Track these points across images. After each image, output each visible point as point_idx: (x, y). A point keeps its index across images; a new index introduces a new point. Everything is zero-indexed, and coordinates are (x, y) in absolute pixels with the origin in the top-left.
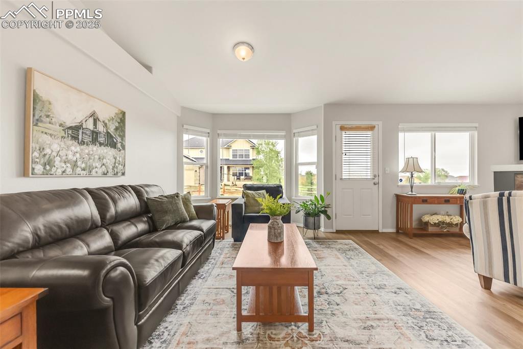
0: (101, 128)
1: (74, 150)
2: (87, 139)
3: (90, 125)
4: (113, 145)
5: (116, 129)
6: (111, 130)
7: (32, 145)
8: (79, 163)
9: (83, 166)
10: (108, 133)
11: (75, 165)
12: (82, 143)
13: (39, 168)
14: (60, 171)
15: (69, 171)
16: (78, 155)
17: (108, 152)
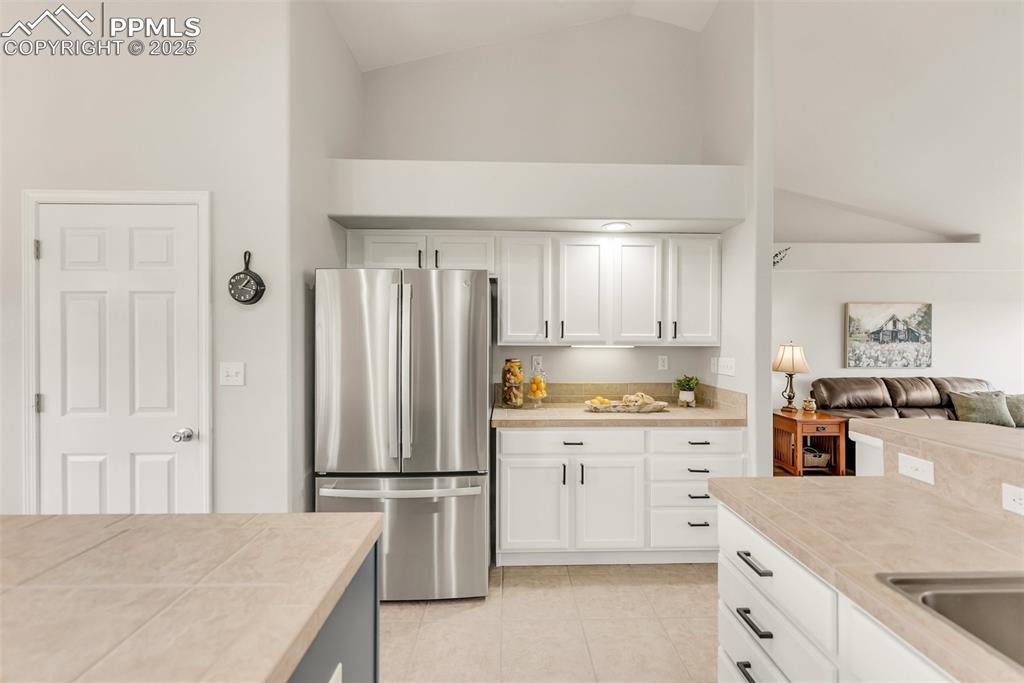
0: (900, 326)
1: (876, 349)
2: (886, 339)
3: (890, 327)
4: (916, 339)
5: (919, 323)
6: (913, 325)
7: (848, 349)
8: (880, 358)
9: (884, 360)
10: (908, 329)
11: (876, 360)
12: (883, 342)
13: (852, 363)
14: (865, 364)
15: (872, 364)
16: (879, 352)
17: (910, 347)
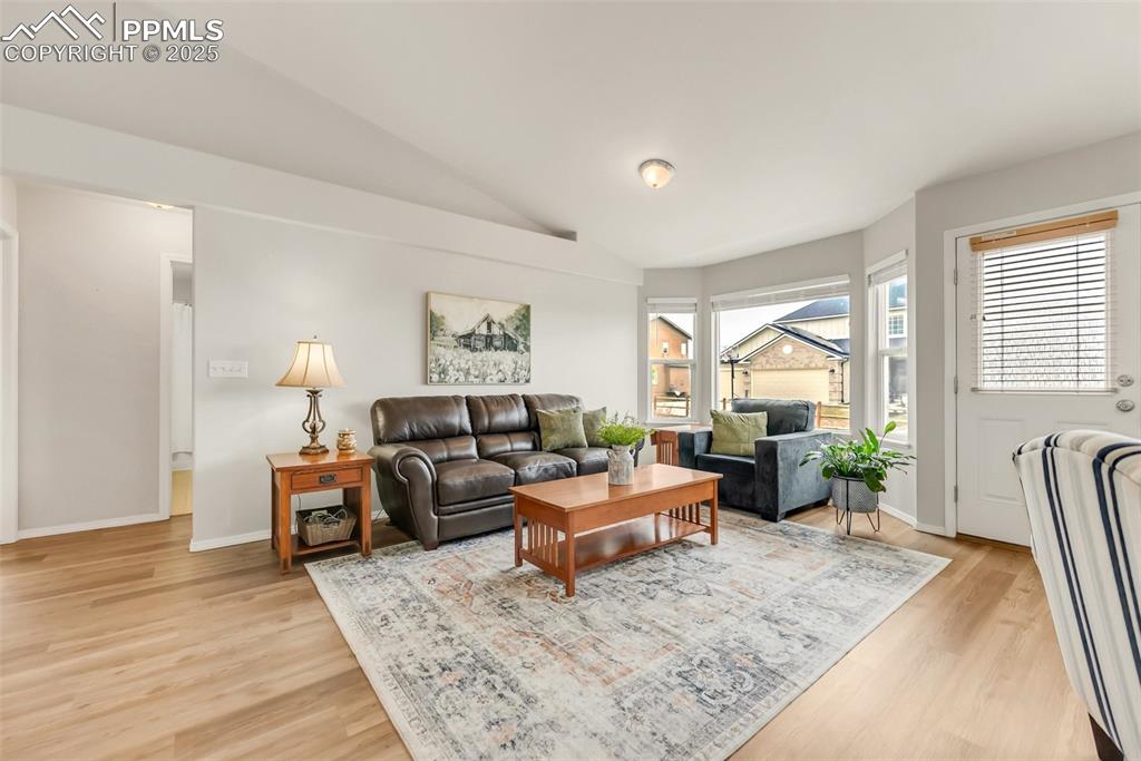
0: (496, 330)
1: (466, 358)
2: (480, 345)
3: (483, 330)
4: (514, 348)
5: (517, 328)
6: (510, 331)
7: (430, 357)
8: (472, 371)
9: (477, 373)
10: (505, 334)
11: (467, 373)
12: (474, 350)
13: (435, 377)
14: (453, 380)
15: (462, 379)
16: (470, 363)
17: (507, 358)
